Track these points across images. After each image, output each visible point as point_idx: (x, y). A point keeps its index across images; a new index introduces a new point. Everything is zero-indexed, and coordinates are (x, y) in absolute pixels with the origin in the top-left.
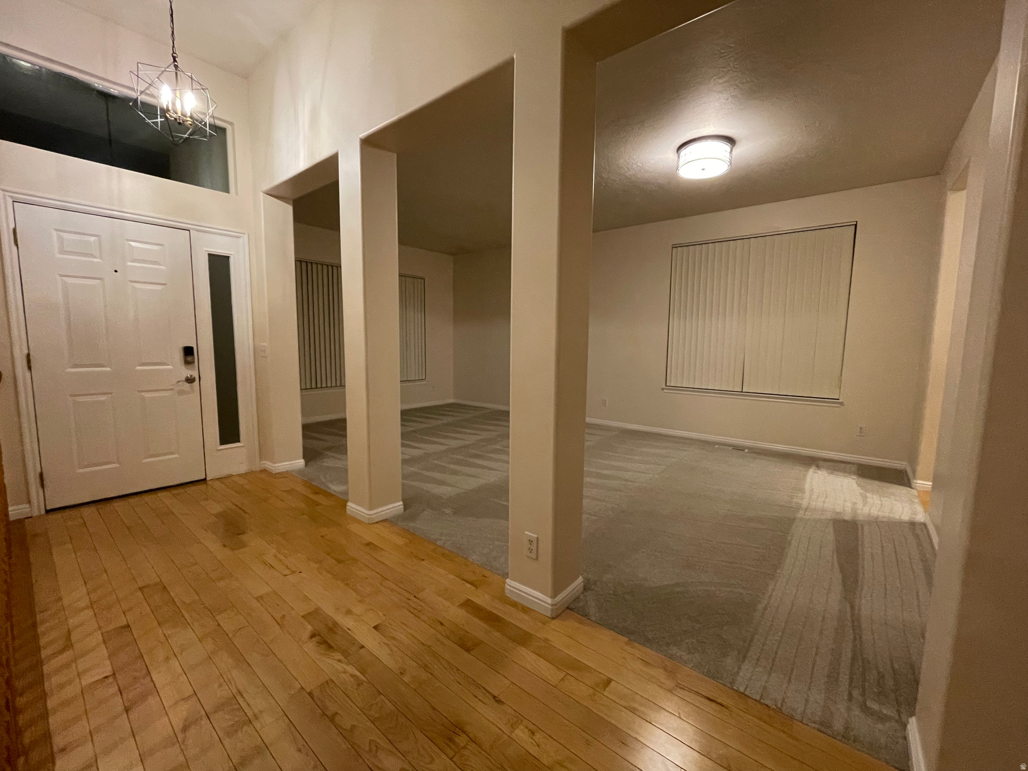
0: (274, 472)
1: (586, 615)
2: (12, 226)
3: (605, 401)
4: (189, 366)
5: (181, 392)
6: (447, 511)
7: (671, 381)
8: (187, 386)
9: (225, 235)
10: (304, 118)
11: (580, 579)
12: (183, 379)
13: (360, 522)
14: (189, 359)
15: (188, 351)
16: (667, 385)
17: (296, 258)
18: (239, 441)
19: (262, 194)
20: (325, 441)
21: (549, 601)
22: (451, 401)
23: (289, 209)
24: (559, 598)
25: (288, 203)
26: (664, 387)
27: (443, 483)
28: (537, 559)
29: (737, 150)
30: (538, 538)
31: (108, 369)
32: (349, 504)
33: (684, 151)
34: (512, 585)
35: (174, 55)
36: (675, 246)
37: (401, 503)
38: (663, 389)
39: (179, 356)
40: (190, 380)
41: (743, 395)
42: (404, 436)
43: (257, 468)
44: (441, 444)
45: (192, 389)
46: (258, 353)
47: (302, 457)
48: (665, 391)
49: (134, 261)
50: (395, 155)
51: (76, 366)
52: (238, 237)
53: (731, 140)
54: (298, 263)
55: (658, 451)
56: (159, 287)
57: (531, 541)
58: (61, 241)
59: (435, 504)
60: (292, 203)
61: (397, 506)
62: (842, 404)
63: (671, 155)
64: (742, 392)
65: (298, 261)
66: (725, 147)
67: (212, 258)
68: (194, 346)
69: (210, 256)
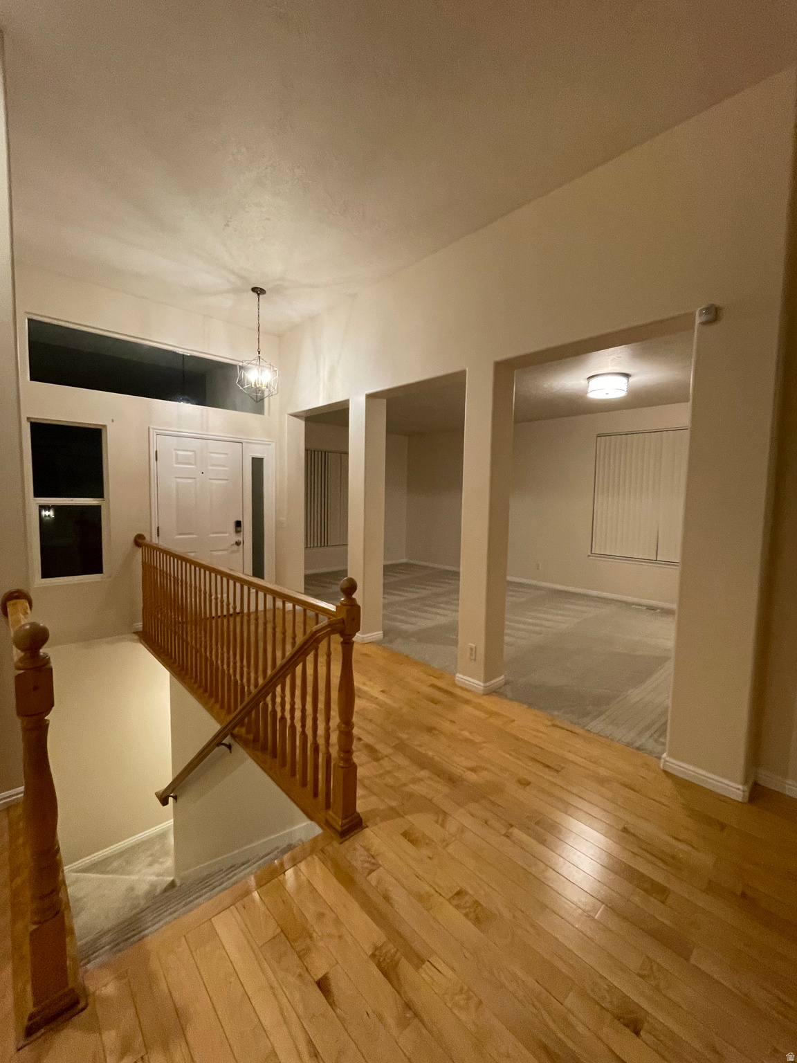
1: (506, 696)
2: (155, 450)
3: (539, 565)
4: (238, 534)
5: (233, 552)
6: (413, 639)
7: (595, 550)
8: (236, 547)
9: (259, 444)
10: (324, 374)
11: (502, 677)
12: (235, 542)
14: (239, 529)
15: (238, 524)
16: (593, 552)
19: (286, 416)
20: (312, 590)
21: (482, 684)
22: (404, 560)
23: (303, 423)
24: (488, 684)
25: (301, 419)
26: (589, 554)
27: (407, 623)
28: (475, 659)
29: (631, 379)
30: (476, 648)
31: (195, 536)
33: (593, 381)
34: (460, 677)
35: (259, 350)
36: (599, 436)
37: (381, 632)
38: (589, 556)
39: (233, 527)
40: (238, 544)
41: (656, 563)
42: (385, 586)
44: (401, 595)
45: (239, 550)
46: (279, 525)
49: (213, 465)
50: (385, 400)
51: (181, 534)
52: (270, 444)
53: (627, 375)
55: (579, 608)
56: (225, 482)
57: (471, 649)
58: (177, 455)
59: (405, 636)
60: (304, 418)
61: (379, 634)
63: (583, 382)
64: (656, 560)
66: (624, 380)
67: (254, 459)
68: (241, 520)
69: (253, 458)
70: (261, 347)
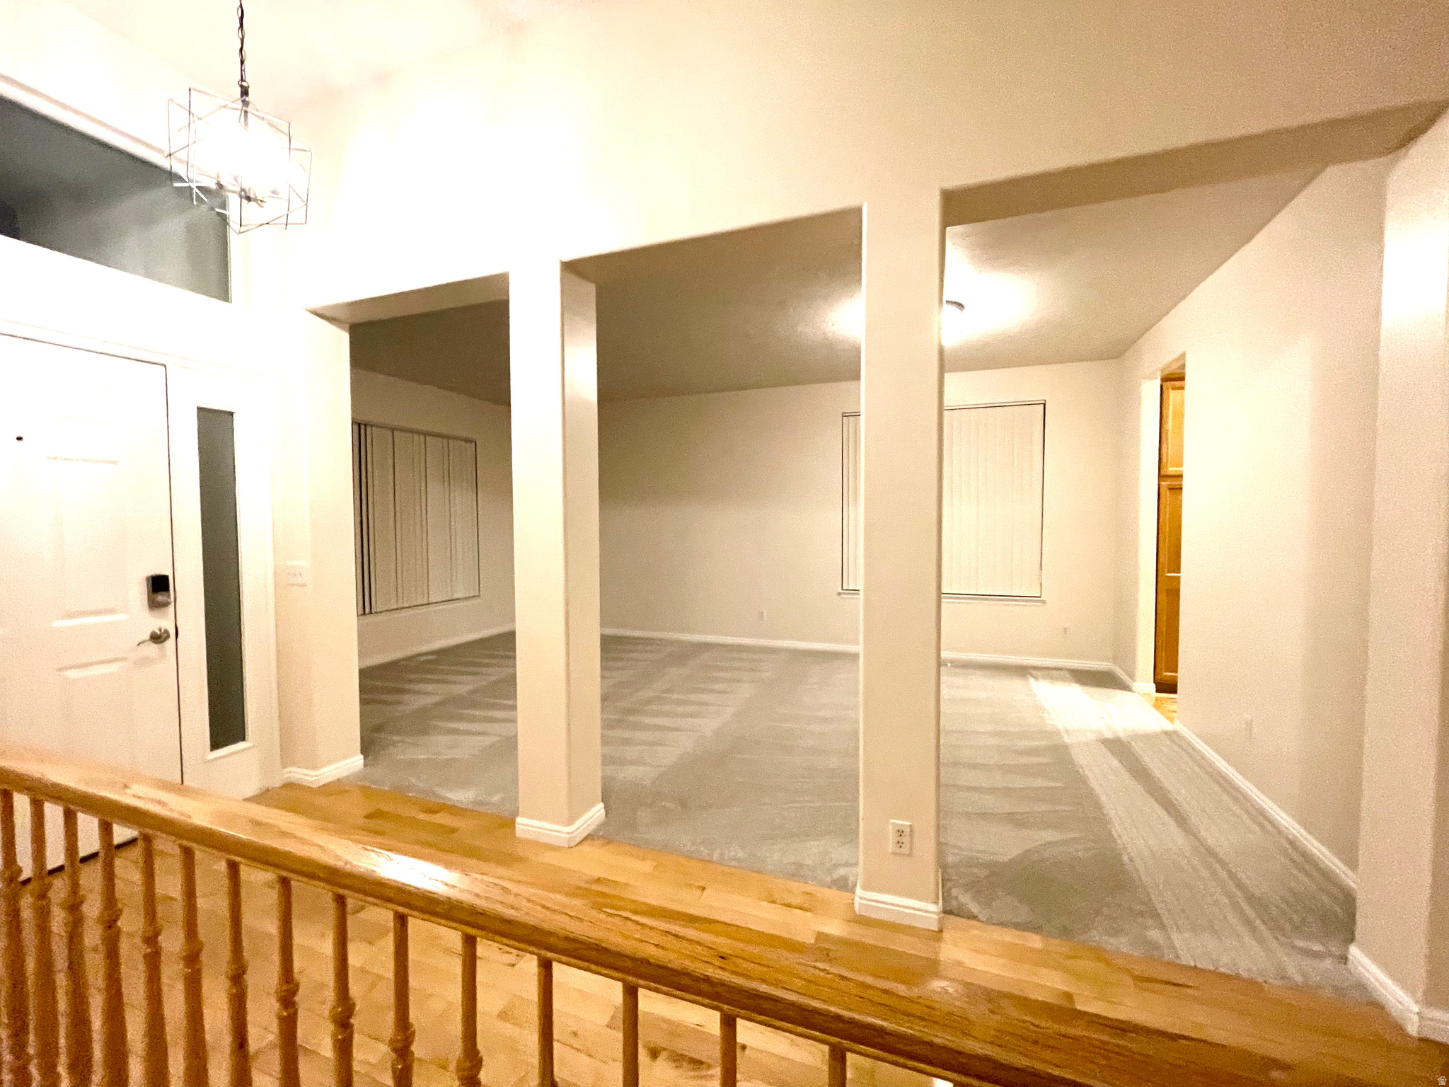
0: (315, 786)
4: (157, 612)
5: (144, 662)
7: (848, 584)
8: (153, 648)
12: (147, 637)
13: (556, 849)
14: (160, 598)
15: (159, 584)
16: (845, 588)
17: (353, 419)
18: (243, 739)
21: (933, 908)
23: (345, 337)
24: (940, 900)
25: (343, 328)
26: (841, 591)
28: (910, 855)
30: (912, 826)
32: (519, 820)
35: (244, 84)
36: (844, 415)
37: (599, 805)
38: (839, 594)
39: (139, 592)
40: (157, 638)
43: (277, 783)
45: (163, 655)
46: (284, 582)
47: (359, 751)
48: (843, 596)
50: (594, 286)
54: (356, 427)
57: (900, 833)
60: (347, 326)
61: (598, 810)
62: (1044, 602)
65: (356, 423)
67: (205, 414)
68: (169, 573)
69: (201, 411)
70: (248, 77)
